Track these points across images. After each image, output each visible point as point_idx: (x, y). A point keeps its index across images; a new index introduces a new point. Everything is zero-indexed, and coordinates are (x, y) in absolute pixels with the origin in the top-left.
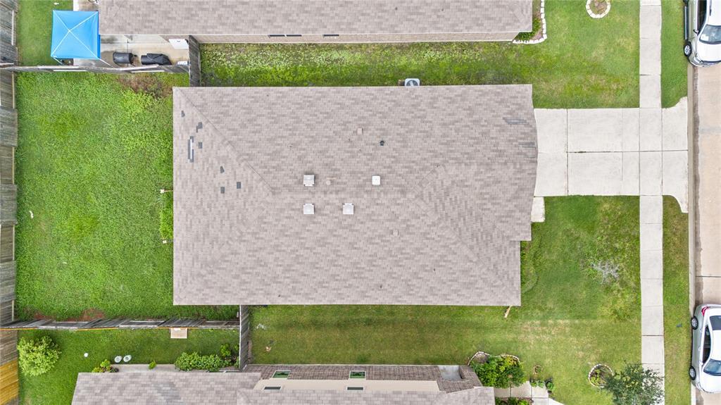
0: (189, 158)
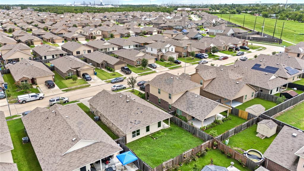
0: (140, 123)
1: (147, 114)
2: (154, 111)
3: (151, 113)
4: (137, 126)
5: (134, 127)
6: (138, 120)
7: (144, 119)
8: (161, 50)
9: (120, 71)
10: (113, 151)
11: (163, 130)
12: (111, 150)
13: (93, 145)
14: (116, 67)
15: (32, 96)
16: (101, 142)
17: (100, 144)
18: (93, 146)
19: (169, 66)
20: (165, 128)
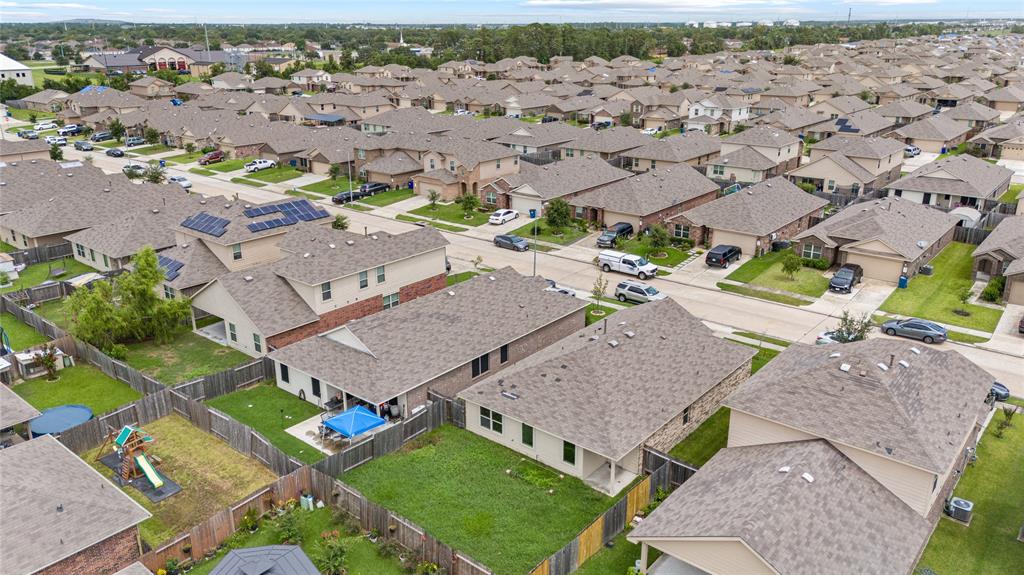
0: (514, 399)
1: (561, 395)
2: (589, 403)
3: (574, 401)
4: (497, 400)
5: (490, 397)
6: (520, 389)
11: (571, 481)
13: (361, 355)
14: (1020, 288)
15: (625, 261)
16: (375, 360)
17: (370, 363)
18: (359, 357)
20: (596, 485)
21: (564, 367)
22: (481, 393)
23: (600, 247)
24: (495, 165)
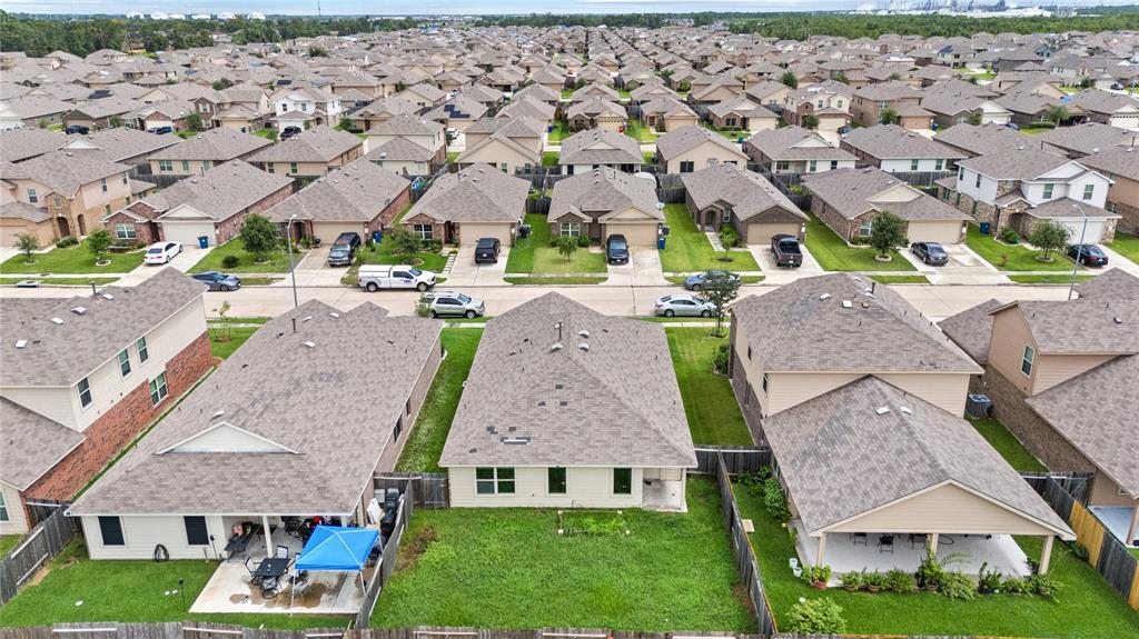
0: (525, 443)
1: (580, 419)
2: (620, 416)
3: (602, 421)
4: (502, 452)
5: (490, 452)
6: (524, 429)
7: (554, 433)
8: (1023, 188)
9: (767, 250)
10: (316, 505)
11: (633, 514)
12: (310, 497)
13: (265, 458)
14: (753, 231)
15: (397, 274)
16: (299, 456)
17: (294, 463)
18: (266, 461)
19: (1027, 267)
20: (658, 507)
21: (559, 387)
22: (474, 451)
23: (333, 266)
24: (99, 188)
